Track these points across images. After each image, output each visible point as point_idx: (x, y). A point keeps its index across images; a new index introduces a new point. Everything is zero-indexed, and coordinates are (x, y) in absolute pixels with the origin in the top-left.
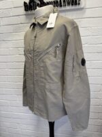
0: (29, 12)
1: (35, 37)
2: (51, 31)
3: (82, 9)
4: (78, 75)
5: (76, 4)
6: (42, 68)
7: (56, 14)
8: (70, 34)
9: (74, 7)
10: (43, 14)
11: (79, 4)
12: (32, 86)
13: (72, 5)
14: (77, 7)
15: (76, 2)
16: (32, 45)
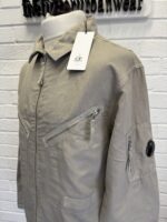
0: (34, 20)
1: (41, 86)
2: (79, 77)
3: (145, 19)
4: (137, 177)
5: (133, 8)
6: (54, 162)
7: (91, 35)
8: (124, 90)
9: (128, 15)
10: (61, 33)
11: (140, 9)
12: (33, 190)
13: (125, 10)
14: (135, 14)
15: (133, 3)
16: (32, 103)
